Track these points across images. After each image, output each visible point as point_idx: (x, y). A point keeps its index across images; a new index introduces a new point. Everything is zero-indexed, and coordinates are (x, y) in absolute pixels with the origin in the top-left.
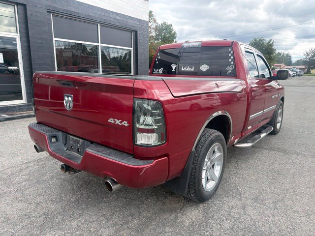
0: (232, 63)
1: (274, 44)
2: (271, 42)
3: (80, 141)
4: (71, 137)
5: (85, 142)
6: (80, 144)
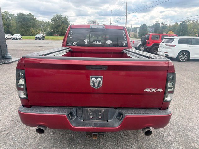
0: (125, 40)
1: (68, 18)
2: (67, 17)
3: (102, 110)
5: (108, 110)
6: (102, 112)
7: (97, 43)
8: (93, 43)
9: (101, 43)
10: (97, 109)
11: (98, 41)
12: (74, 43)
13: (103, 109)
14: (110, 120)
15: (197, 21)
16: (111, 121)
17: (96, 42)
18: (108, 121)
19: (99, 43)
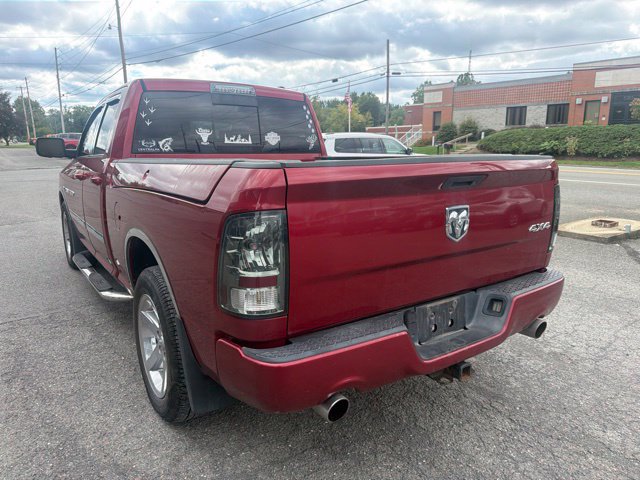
0: (313, 131)
3: (453, 302)
4: (429, 306)
5: (464, 298)
6: (455, 306)
7: (237, 142)
8: (227, 141)
9: (250, 142)
10: (443, 302)
11: (239, 136)
12: (161, 143)
13: (455, 299)
14: (469, 322)
15: (315, 98)
16: (472, 327)
17: (236, 139)
18: (465, 328)
19: (243, 142)
